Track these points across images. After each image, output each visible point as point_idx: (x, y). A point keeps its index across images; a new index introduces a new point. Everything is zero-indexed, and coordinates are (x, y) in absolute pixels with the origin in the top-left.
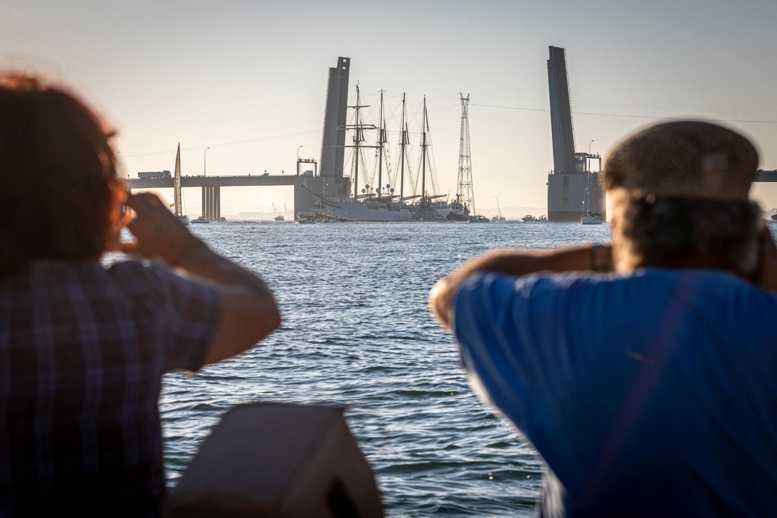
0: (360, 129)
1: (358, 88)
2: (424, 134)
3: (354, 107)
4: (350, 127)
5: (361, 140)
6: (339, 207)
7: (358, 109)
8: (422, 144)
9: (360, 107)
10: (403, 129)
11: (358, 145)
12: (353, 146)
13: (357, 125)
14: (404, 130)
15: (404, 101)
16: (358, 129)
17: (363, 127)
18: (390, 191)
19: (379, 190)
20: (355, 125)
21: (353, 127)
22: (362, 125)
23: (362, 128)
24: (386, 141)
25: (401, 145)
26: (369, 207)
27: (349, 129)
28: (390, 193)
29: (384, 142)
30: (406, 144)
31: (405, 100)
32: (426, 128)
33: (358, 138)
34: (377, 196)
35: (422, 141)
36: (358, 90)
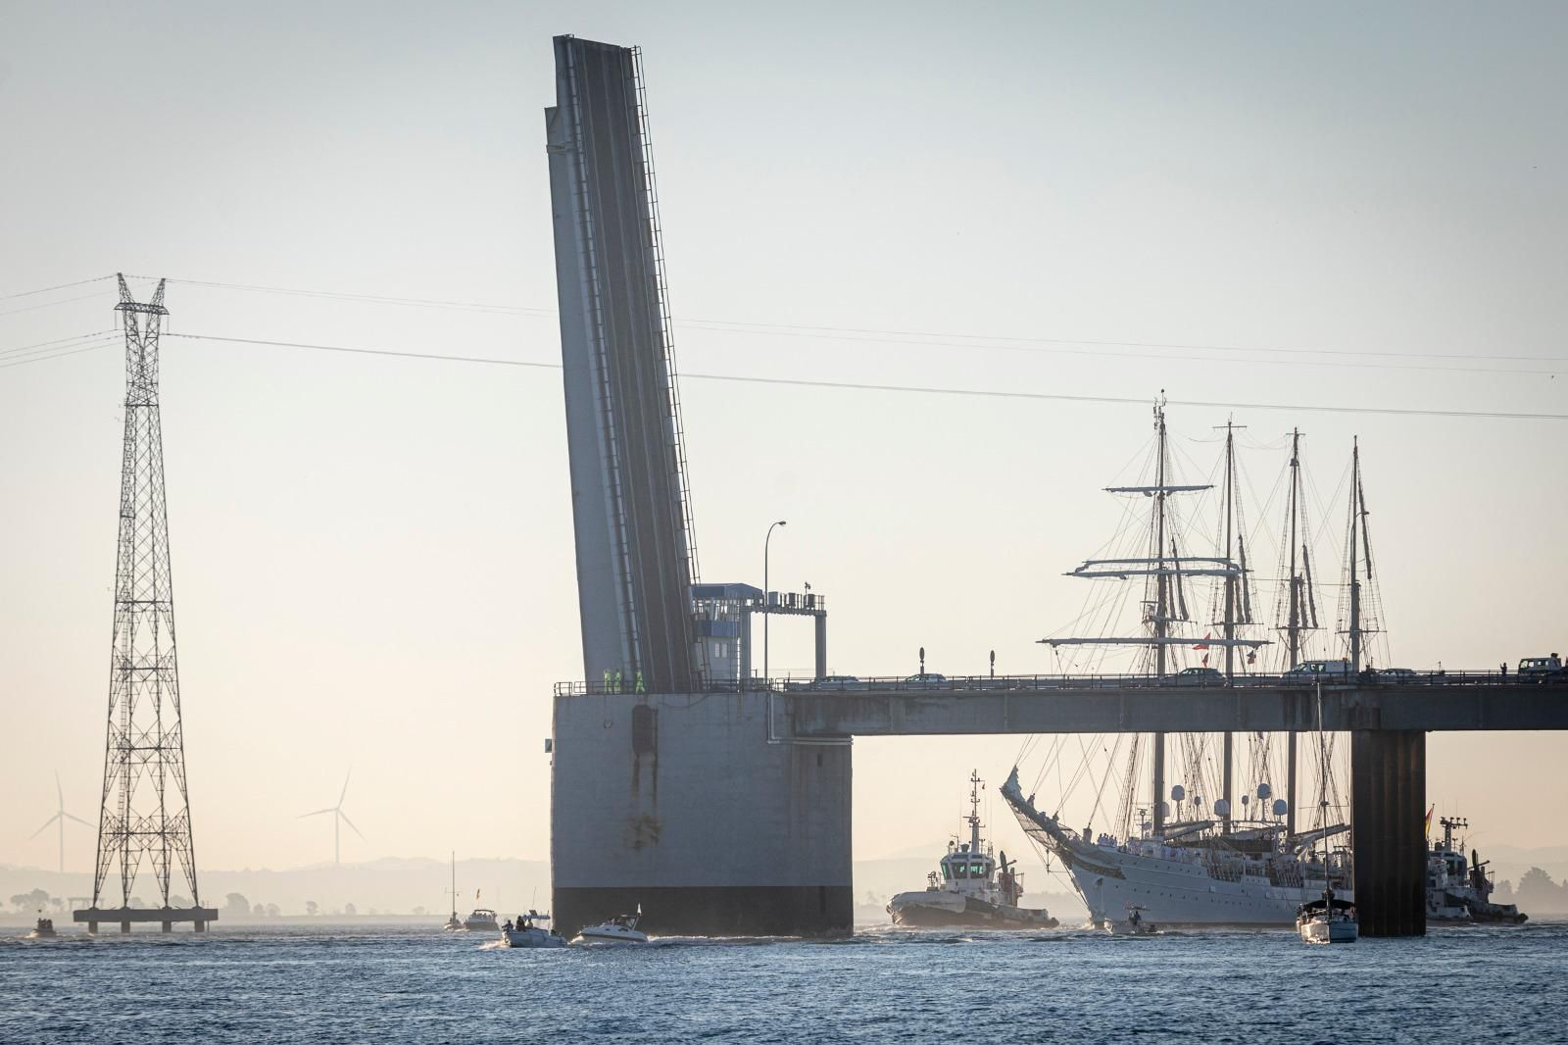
0: (1170, 574)
1: (1162, 416)
2: (1355, 587)
3: (1147, 491)
4: (1133, 567)
5: (1174, 618)
6: (1118, 875)
7: (1161, 498)
8: (1347, 626)
9: (1172, 490)
10: (1293, 569)
11: (1162, 634)
12: (1149, 641)
13: (1160, 559)
14: (1297, 575)
15: (1295, 463)
16: (1163, 576)
17: (1183, 566)
18: (1270, 809)
19: (1223, 807)
20: (1149, 561)
21: (1143, 567)
22: (1177, 560)
23: (1179, 573)
24: (1249, 620)
25: (1285, 633)
26: (1216, 872)
27: (1129, 573)
28: (1270, 816)
29: (1240, 622)
30: (1305, 627)
31: (1300, 458)
32: (1361, 566)
33: (1162, 609)
34: (1218, 830)
35: (1347, 615)
36: (1163, 427)
